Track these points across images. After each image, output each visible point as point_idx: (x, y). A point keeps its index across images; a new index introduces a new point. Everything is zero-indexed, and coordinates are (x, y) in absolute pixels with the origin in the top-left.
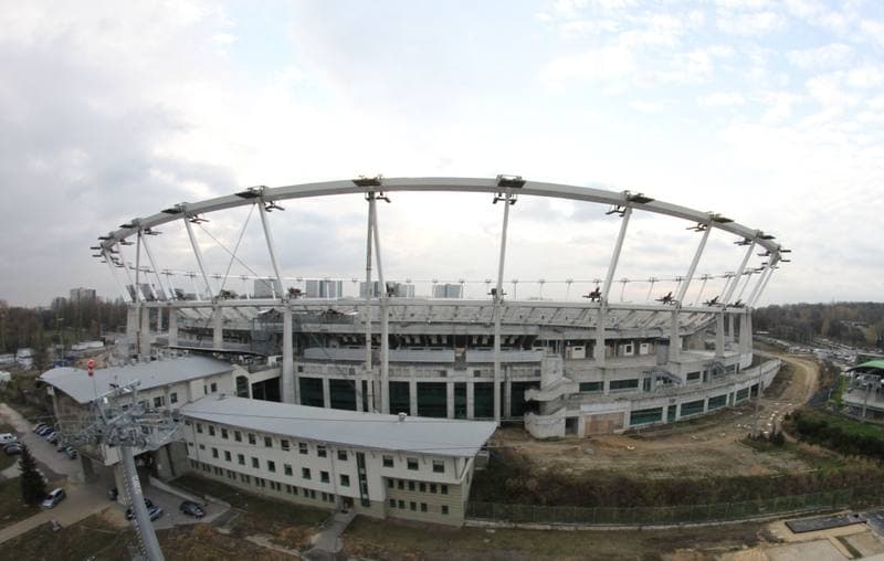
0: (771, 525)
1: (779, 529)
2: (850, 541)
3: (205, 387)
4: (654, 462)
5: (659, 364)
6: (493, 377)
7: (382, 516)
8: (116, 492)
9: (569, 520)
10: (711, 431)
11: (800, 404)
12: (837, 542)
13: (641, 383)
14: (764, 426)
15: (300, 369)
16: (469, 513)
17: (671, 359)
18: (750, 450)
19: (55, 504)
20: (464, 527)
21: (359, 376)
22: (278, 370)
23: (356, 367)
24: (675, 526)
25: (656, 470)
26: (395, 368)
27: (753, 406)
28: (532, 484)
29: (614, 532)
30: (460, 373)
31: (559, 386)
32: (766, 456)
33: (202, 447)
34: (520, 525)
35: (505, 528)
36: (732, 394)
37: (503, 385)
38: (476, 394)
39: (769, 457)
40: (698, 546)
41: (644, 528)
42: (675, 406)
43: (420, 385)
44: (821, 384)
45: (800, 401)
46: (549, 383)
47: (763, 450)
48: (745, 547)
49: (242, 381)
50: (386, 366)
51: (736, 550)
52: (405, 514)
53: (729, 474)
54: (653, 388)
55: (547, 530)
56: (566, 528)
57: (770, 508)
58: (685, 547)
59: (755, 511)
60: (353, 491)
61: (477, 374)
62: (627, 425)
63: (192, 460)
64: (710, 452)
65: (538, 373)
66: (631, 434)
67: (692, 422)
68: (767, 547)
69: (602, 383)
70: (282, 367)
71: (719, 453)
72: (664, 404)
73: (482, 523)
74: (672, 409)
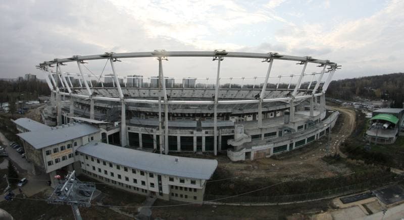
0: (334, 200)
1: (337, 202)
2: (368, 206)
3: (89, 139)
4: (284, 173)
5: (286, 123)
6: (213, 134)
7: (168, 200)
8: (50, 182)
9: (247, 201)
10: (308, 153)
11: (347, 136)
12: (362, 207)
13: (277, 134)
14: (332, 149)
15: (129, 129)
16: (205, 199)
17: (290, 121)
18: (326, 163)
19: (23, 185)
20: (203, 205)
21: (155, 133)
22: (119, 128)
23: (153, 129)
24: (292, 203)
25: (285, 177)
26: (171, 130)
27: (327, 138)
28: (232, 186)
29: (266, 206)
30: (199, 132)
31: (242, 139)
32: (332, 167)
33: (88, 165)
34: (227, 204)
35: (220, 205)
36: (317, 135)
37: (218, 137)
38: (206, 141)
39: (334, 167)
40: (302, 212)
41: (279, 204)
42: (293, 144)
43: (182, 138)
44: (357, 123)
45: (348, 133)
46: (238, 137)
47: (331, 164)
48: (322, 211)
49: (104, 134)
50: (167, 129)
51: (318, 213)
52: (179, 199)
53: (316, 177)
54: (283, 135)
55: (238, 206)
56: (246, 205)
57: (334, 193)
58: (297, 212)
59: (327, 194)
60: (156, 189)
61: (207, 133)
62: (272, 153)
63: (83, 170)
64: (308, 166)
65: (233, 132)
66: (273, 158)
67: (300, 149)
68: (331, 211)
69: (261, 135)
70: (121, 127)
71: (312, 166)
72: (288, 143)
73: (211, 203)
74: (291, 145)
